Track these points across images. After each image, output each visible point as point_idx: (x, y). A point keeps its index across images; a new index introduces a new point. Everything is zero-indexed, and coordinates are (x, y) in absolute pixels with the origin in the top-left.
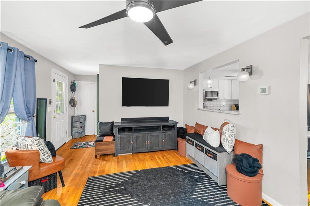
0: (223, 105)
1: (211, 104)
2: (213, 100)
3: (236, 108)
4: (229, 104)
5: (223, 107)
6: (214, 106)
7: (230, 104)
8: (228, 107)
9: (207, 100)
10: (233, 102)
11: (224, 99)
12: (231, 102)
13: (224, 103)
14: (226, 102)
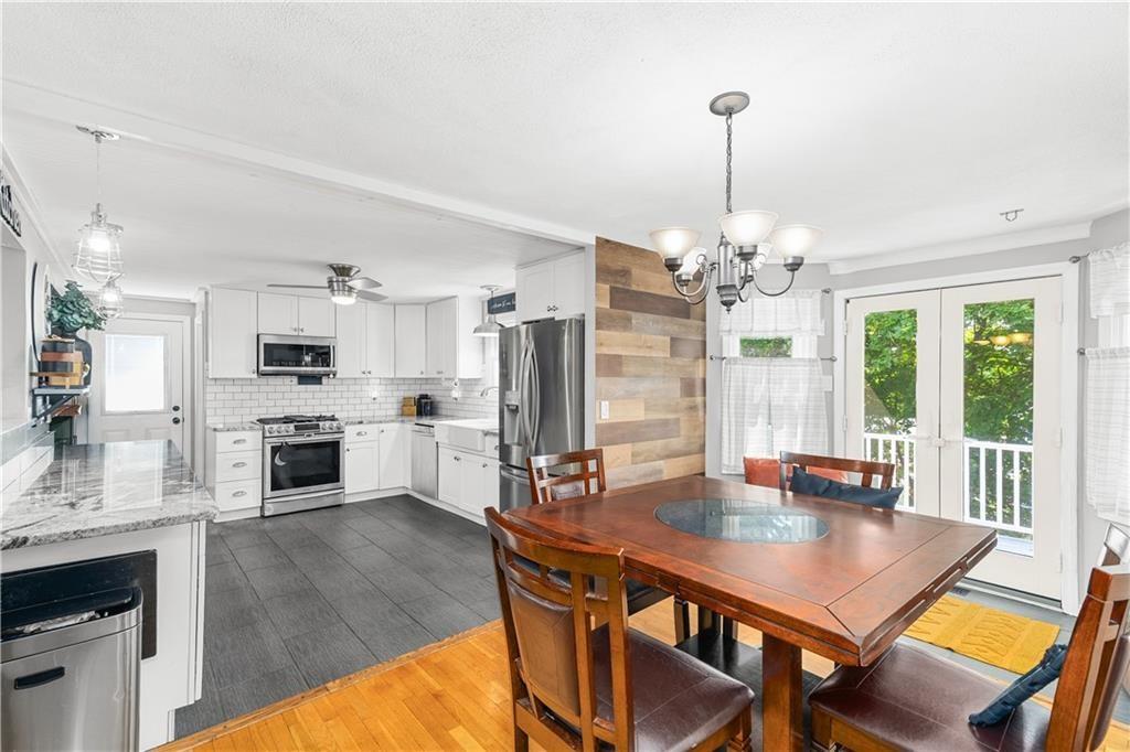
0: (369, 400)
1: (318, 395)
2: (324, 380)
3: (416, 407)
4: (396, 393)
5: (373, 407)
8: (395, 406)
9: (295, 379)
10: (413, 387)
11: (364, 376)
12: (406, 387)
13: (375, 391)
14: (384, 387)
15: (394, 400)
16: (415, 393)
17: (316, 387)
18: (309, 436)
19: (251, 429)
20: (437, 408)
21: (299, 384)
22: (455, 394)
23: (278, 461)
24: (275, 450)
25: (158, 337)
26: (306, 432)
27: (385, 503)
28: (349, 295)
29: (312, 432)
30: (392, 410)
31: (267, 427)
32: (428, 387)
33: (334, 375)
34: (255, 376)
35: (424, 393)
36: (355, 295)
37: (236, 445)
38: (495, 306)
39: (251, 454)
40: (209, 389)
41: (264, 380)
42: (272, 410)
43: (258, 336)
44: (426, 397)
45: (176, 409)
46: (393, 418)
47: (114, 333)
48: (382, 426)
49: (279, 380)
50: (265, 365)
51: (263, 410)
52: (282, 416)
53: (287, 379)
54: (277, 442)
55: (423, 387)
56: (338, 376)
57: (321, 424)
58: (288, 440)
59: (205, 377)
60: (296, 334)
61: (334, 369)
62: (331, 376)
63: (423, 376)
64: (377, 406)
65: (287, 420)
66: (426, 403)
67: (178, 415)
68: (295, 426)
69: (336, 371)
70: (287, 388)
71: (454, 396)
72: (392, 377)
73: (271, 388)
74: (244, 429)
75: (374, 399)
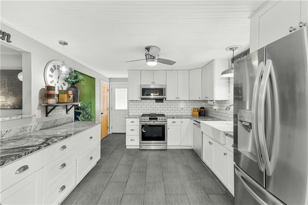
0: (180, 109)
3: (198, 112)
5: (181, 111)
8: (191, 111)
9: (155, 101)
10: (197, 104)
12: (195, 104)
13: (182, 105)
14: (185, 104)
15: (190, 109)
16: (198, 106)
17: (161, 104)
18: (154, 122)
19: (136, 118)
20: (208, 113)
21: (156, 102)
22: (215, 107)
23: (144, 130)
24: (143, 126)
25: (126, 89)
26: (153, 120)
27: (182, 151)
28: (153, 61)
30: (189, 113)
31: (140, 118)
32: (204, 104)
33: (166, 99)
34: (141, 99)
35: (202, 106)
36: (156, 60)
37: (132, 123)
39: (136, 127)
40: (130, 104)
42: (147, 111)
43: (141, 85)
44: (203, 108)
46: (189, 116)
47: (117, 88)
48: (182, 120)
49: (149, 101)
50: (142, 96)
51: (145, 111)
53: (152, 100)
54: (144, 123)
57: (158, 118)
58: (147, 123)
61: (165, 97)
62: (164, 99)
63: (200, 99)
64: (183, 111)
66: (203, 111)
68: (149, 118)
69: (166, 98)
70: (152, 104)
71: (214, 108)
72: (188, 100)
73: (147, 104)
74: (134, 118)
75: (182, 108)
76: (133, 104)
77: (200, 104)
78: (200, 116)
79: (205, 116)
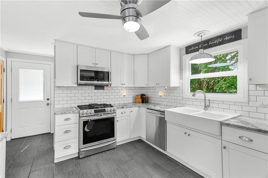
0: (122, 96)
1: (102, 94)
2: (105, 88)
3: (141, 99)
4: (132, 93)
5: (123, 99)
6: (108, 97)
7: (134, 94)
8: (132, 99)
9: (93, 87)
10: (138, 91)
11: (122, 86)
12: (136, 91)
13: (124, 93)
14: (127, 91)
15: (131, 96)
17: (102, 91)
19: (74, 112)
21: (95, 89)
23: (86, 130)
24: (85, 123)
25: (41, 71)
26: (100, 114)
29: (102, 113)
31: (81, 111)
32: (144, 91)
34: (76, 85)
35: (144, 93)
37: (66, 121)
38: (189, 50)
39: (73, 125)
40: (56, 92)
41: (80, 87)
42: (84, 101)
43: (77, 66)
44: (144, 95)
45: (48, 99)
47: (23, 68)
48: (130, 109)
49: (86, 88)
50: (80, 80)
51: (80, 101)
52: (88, 104)
53: (90, 87)
54: (86, 119)
55: (142, 91)
56: (112, 86)
57: (106, 108)
58: (91, 118)
59: (54, 86)
60: (94, 66)
62: (109, 86)
63: (147, 86)
64: (125, 99)
65: (90, 106)
66: (145, 98)
67: (49, 102)
68: (94, 110)
69: (111, 84)
70: (90, 91)
71: (160, 95)
72: (133, 87)
73: (83, 91)
74: (70, 113)
75: (124, 96)
76: (61, 92)
77: (140, 91)
78: (144, 103)
79: (148, 103)
